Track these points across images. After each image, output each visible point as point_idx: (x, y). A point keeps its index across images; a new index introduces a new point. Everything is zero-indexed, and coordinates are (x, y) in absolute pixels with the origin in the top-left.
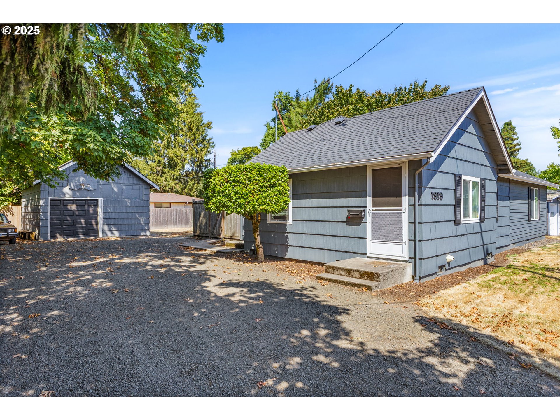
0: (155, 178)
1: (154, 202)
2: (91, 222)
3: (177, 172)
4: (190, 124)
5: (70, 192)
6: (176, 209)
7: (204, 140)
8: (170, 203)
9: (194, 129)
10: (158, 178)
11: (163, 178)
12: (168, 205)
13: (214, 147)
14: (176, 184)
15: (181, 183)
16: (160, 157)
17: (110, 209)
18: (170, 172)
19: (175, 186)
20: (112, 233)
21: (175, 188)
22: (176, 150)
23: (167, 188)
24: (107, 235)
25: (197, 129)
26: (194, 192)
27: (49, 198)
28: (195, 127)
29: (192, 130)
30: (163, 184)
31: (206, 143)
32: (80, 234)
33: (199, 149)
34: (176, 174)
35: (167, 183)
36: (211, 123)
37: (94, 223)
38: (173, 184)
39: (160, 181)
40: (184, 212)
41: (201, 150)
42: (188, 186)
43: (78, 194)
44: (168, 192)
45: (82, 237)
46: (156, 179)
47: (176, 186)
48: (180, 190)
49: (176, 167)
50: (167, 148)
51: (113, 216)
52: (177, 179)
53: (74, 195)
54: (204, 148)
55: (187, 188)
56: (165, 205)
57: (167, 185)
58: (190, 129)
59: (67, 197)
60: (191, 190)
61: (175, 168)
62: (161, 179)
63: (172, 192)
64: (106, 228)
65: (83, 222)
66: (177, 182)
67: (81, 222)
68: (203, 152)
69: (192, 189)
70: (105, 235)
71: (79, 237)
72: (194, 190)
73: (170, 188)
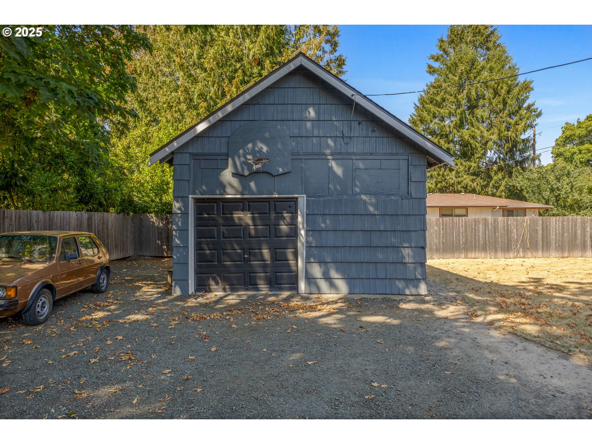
0: (441, 173)
1: (440, 208)
2: (285, 254)
3: (475, 162)
4: (496, 86)
5: (235, 182)
6: (485, 219)
7: (520, 108)
8: (466, 208)
9: (503, 92)
10: (445, 174)
11: (454, 173)
12: (463, 212)
13: (539, 115)
14: (473, 181)
15: (481, 179)
16: (449, 143)
17: (324, 222)
18: (464, 163)
19: (470, 183)
20: (332, 285)
21: (471, 186)
22: (473, 129)
23: (459, 186)
24: (319, 288)
25: (509, 92)
26: (502, 191)
27: (191, 196)
28: (505, 88)
29: (500, 95)
30: (452, 181)
31: (523, 112)
32: (262, 282)
33: (513, 122)
34: (473, 165)
35: (460, 179)
36: (531, 82)
37: (290, 256)
38: (468, 180)
39: (448, 178)
40: (500, 225)
41: (516, 124)
42: (493, 181)
43: (252, 184)
44: (460, 192)
45: (264, 289)
46: (443, 175)
47: (473, 182)
48: (478, 188)
49: (473, 155)
50: (459, 127)
51: (330, 239)
52: (474, 174)
53: (245, 187)
54: (521, 120)
55: (491, 185)
56: (457, 212)
57: (459, 183)
58: (496, 93)
59: (230, 195)
60: (497, 188)
61: (471, 158)
62: (450, 173)
63: (466, 192)
64: (317, 271)
65: (266, 252)
66: (475, 177)
67: (261, 254)
68: (520, 126)
69: (499, 187)
70: (314, 290)
71: (257, 289)
72: (502, 188)
73: (463, 187)
